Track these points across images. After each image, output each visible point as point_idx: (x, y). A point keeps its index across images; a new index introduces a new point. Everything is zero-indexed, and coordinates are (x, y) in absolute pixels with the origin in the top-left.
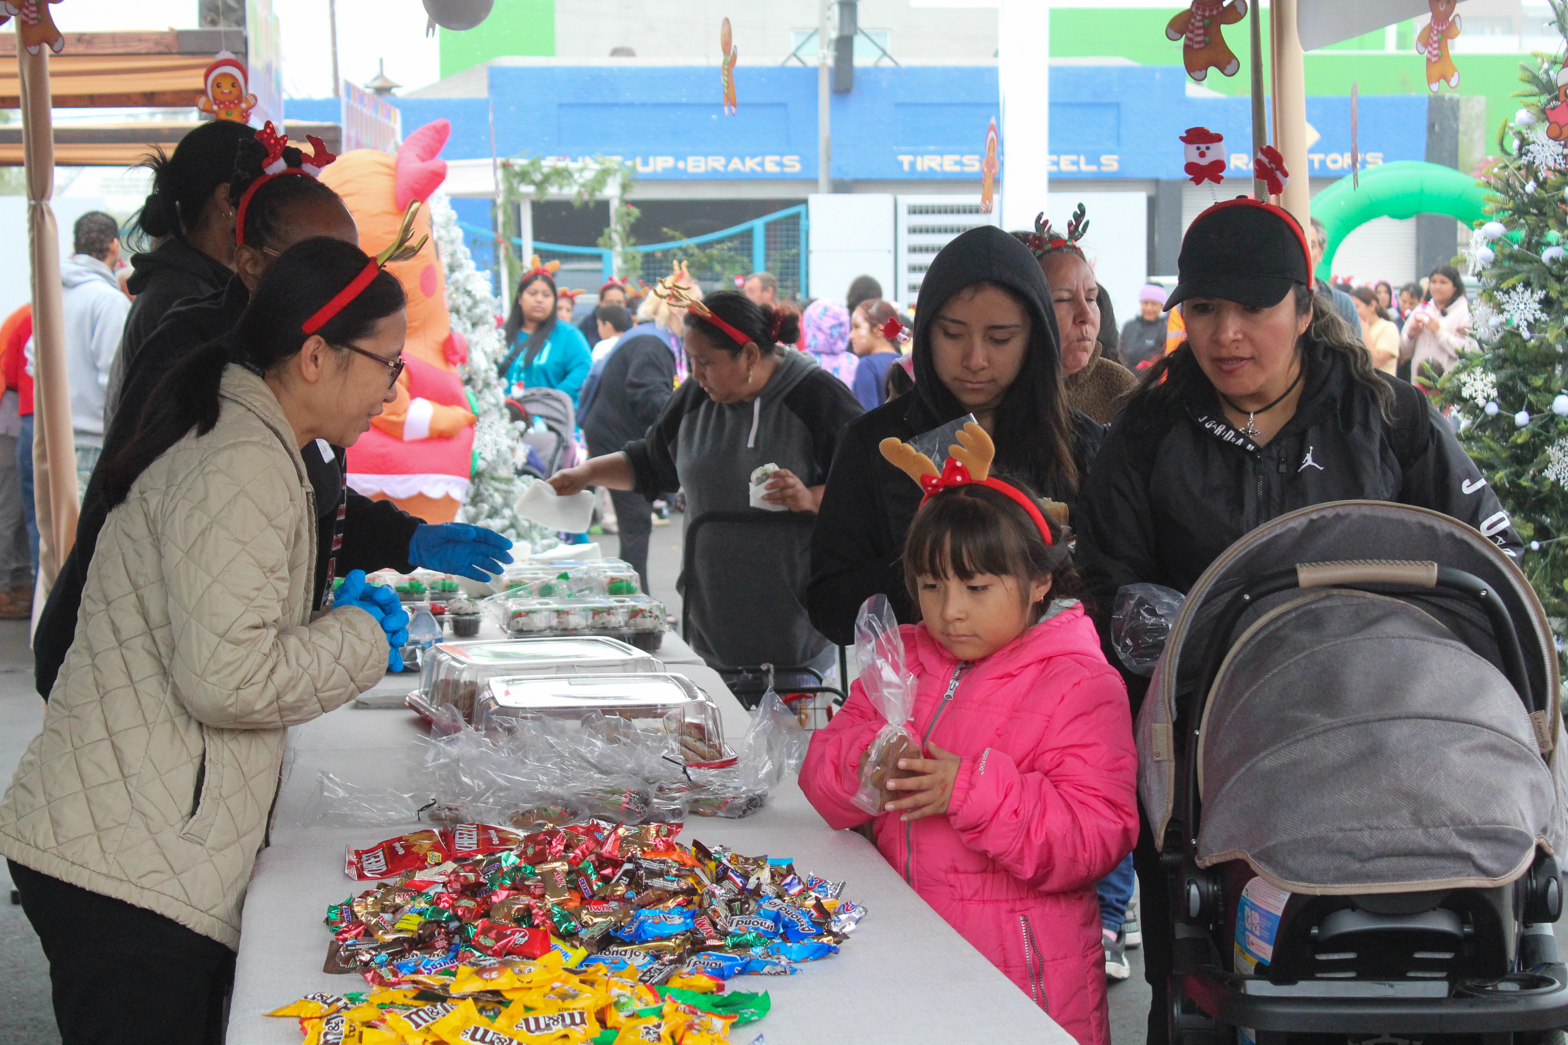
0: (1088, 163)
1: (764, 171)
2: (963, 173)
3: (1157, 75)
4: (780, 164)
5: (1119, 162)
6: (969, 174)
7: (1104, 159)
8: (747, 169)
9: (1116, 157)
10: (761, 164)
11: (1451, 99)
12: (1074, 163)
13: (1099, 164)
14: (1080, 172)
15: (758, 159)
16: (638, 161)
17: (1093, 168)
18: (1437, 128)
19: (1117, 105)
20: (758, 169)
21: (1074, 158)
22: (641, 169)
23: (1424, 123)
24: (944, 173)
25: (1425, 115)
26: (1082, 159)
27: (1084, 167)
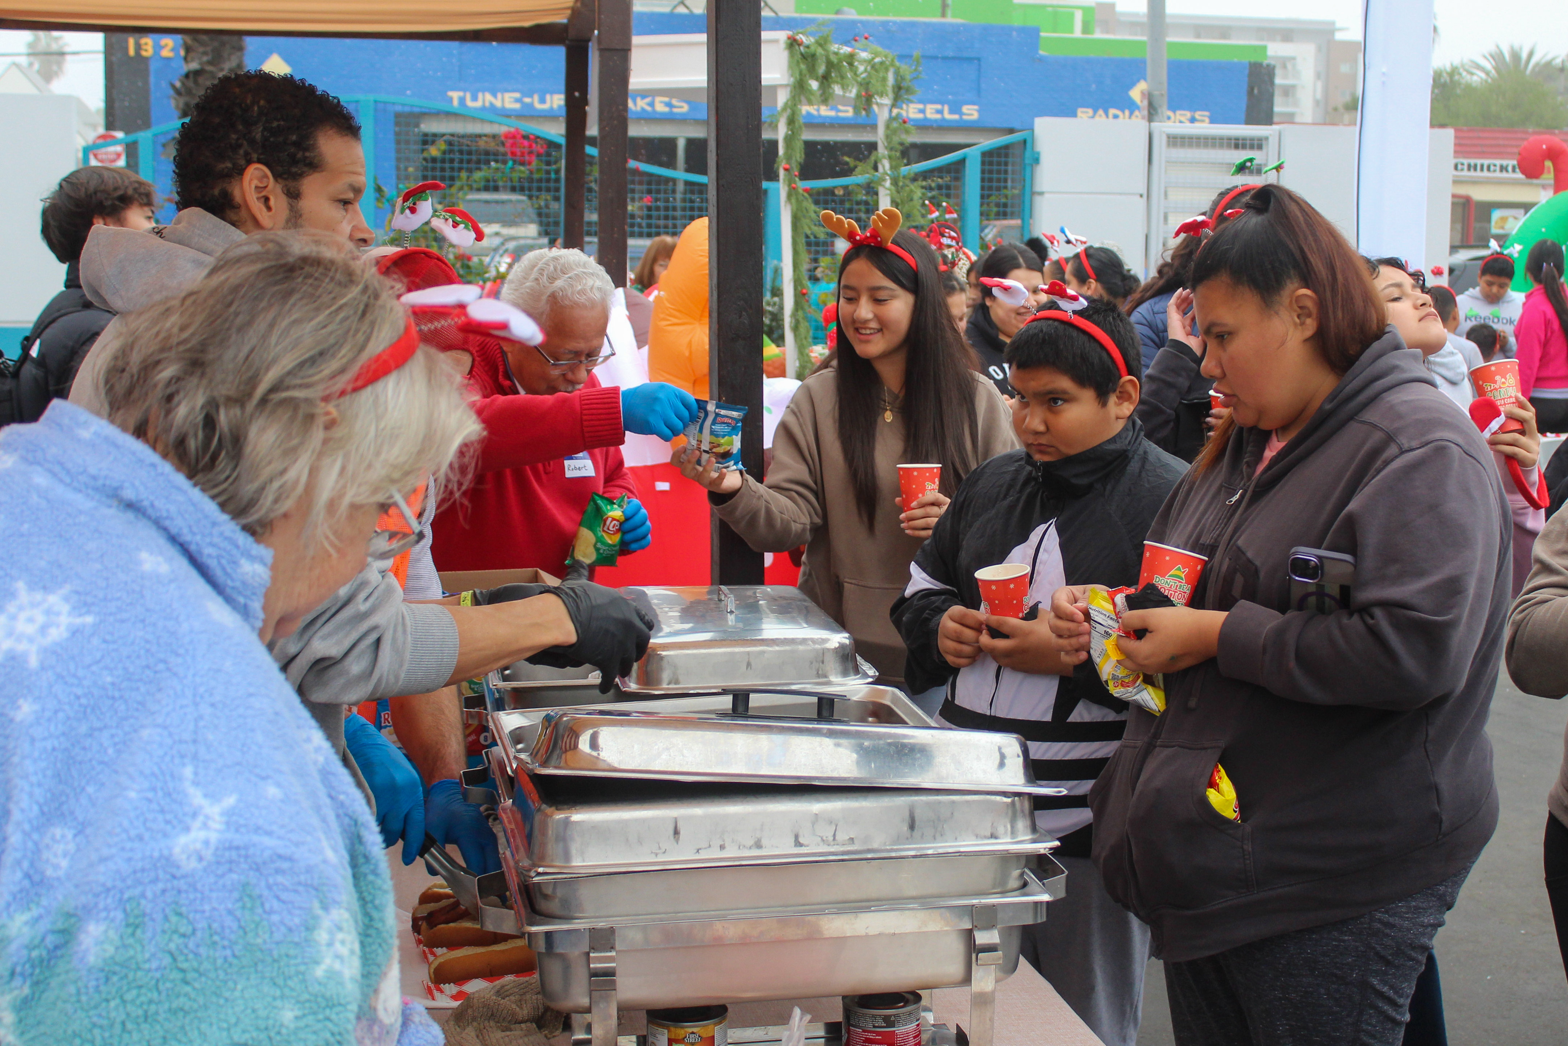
0: (951, 112)
1: (654, 111)
2: (837, 118)
3: (1014, 34)
4: (669, 105)
5: (979, 111)
6: (844, 119)
7: (965, 109)
8: (639, 109)
9: (976, 107)
10: (652, 104)
11: (1268, 66)
12: (940, 112)
13: (961, 114)
14: (943, 119)
15: (648, 100)
16: (536, 98)
17: (956, 117)
18: (1256, 91)
19: (979, 59)
20: (649, 109)
21: (939, 107)
22: (538, 106)
23: (1245, 88)
24: (820, 116)
25: (1246, 79)
26: (946, 108)
27: (947, 116)
